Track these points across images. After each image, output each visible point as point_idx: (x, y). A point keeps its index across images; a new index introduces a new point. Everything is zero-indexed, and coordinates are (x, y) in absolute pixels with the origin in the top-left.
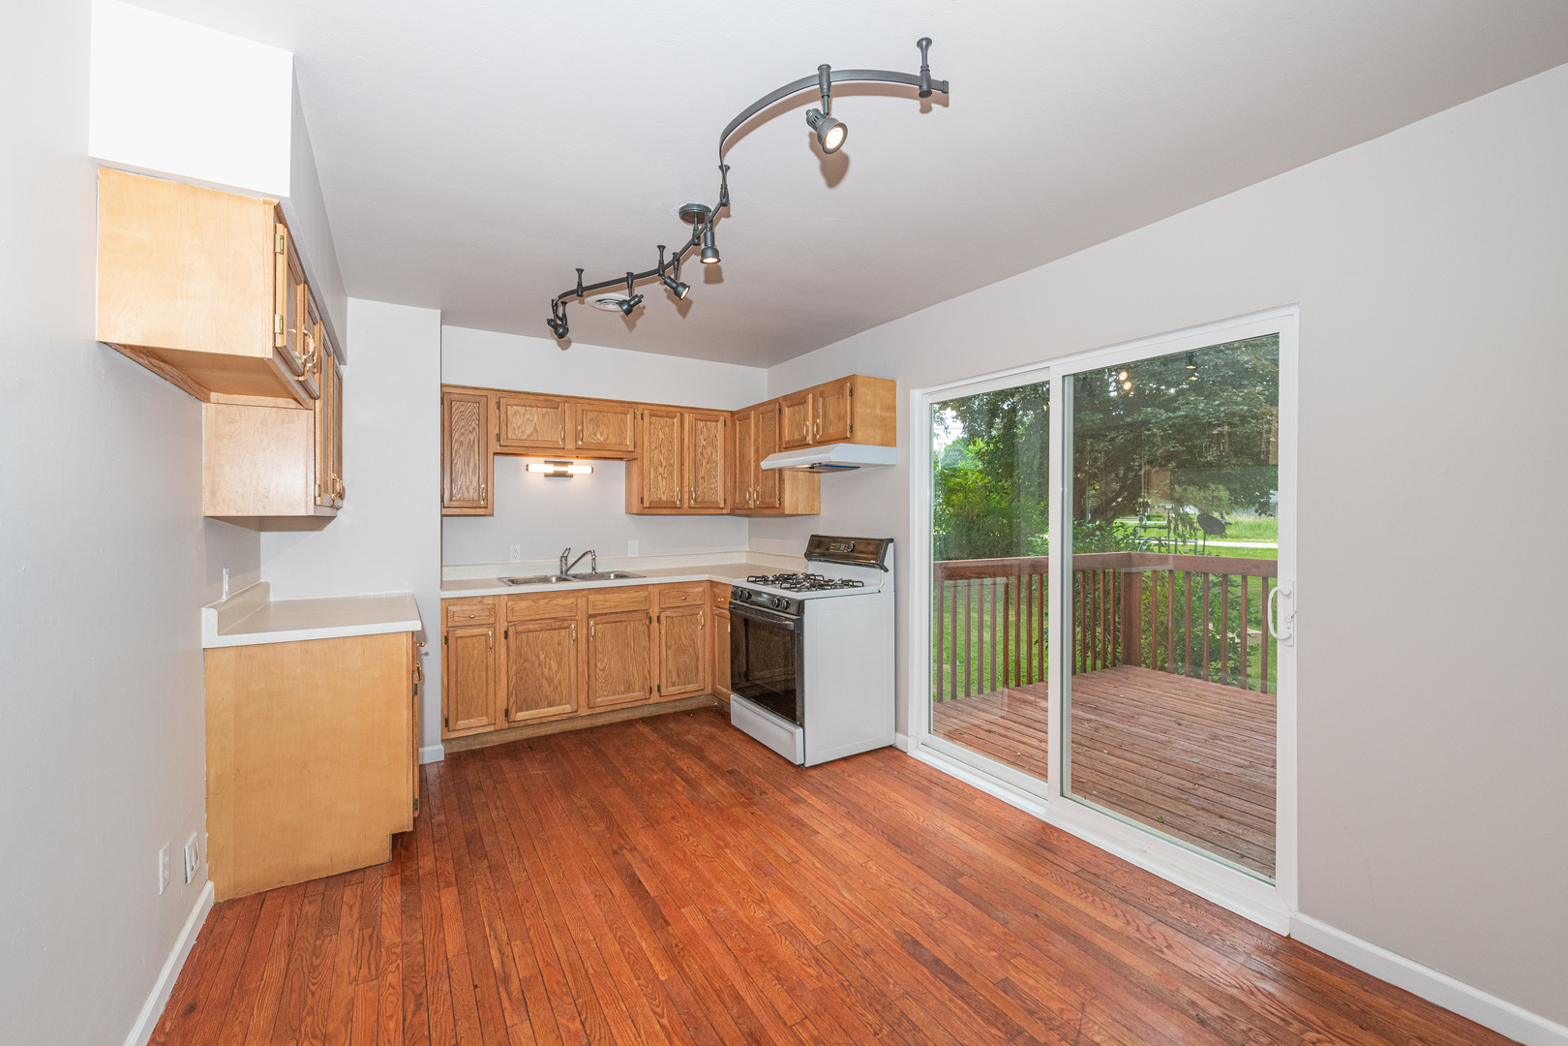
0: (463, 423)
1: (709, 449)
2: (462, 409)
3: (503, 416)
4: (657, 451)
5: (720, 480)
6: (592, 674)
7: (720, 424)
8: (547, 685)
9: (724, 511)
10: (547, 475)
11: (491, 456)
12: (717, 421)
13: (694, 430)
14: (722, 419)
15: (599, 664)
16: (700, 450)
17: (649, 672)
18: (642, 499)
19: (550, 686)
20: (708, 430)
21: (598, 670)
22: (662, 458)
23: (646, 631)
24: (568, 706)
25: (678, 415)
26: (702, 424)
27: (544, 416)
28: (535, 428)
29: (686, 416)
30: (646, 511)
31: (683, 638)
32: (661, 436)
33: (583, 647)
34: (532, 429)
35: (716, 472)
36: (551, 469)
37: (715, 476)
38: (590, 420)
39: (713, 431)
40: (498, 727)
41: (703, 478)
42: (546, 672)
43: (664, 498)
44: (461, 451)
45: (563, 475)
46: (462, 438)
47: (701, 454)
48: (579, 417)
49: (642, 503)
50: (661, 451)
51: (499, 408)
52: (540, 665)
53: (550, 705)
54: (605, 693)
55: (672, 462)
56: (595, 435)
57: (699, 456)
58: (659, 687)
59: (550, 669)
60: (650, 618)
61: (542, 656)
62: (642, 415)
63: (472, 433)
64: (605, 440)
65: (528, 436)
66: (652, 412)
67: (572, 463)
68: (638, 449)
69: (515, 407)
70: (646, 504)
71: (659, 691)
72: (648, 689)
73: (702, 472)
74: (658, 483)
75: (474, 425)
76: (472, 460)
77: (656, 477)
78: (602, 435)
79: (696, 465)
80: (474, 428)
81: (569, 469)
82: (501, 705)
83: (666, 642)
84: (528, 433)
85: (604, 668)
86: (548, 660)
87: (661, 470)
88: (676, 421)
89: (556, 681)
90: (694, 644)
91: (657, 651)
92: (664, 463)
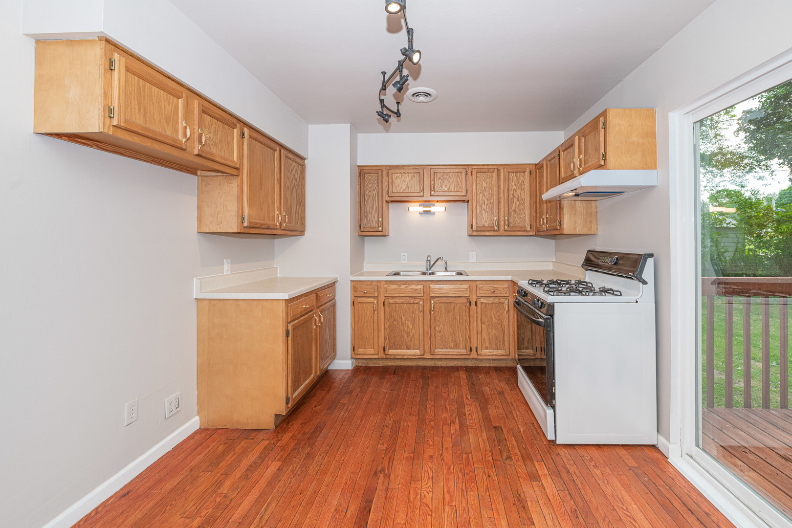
0: (370, 185)
1: (519, 192)
2: (370, 178)
3: (390, 180)
4: (481, 195)
5: (527, 212)
6: (433, 334)
7: (527, 174)
8: (406, 336)
9: (530, 234)
10: (420, 213)
11: (384, 203)
12: (525, 172)
13: (507, 179)
14: (528, 170)
15: (437, 328)
16: (512, 192)
17: (470, 338)
18: (472, 225)
19: (408, 337)
20: (518, 179)
21: (436, 332)
22: (485, 199)
23: (467, 310)
24: (418, 351)
25: (496, 170)
26: (512, 175)
27: (412, 178)
28: (407, 186)
29: (502, 171)
30: (474, 233)
31: (494, 318)
32: (484, 185)
33: (427, 316)
34: (406, 186)
35: (524, 206)
36: (422, 209)
37: (523, 209)
38: (439, 178)
39: (522, 179)
40: (377, 356)
41: (515, 211)
42: (406, 328)
43: (486, 225)
44: (369, 201)
45: (427, 212)
46: (370, 194)
47: (513, 195)
48: (432, 177)
49: (472, 228)
50: (484, 195)
51: (388, 176)
52: (402, 323)
53: (408, 348)
54: (441, 347)
55: (492, 201)
56: (442, 187)
57: (511, 196)
58: (477, 348)
59: (408, 327)
60: (470, 302)
61: (404, 319)
62: (472, 172)
63: (374, 190)
64: (448, 190)
65: (404, 190)
66: (478, 170)
67: (434, 206)
68: (469, 194)
69: (396, 174)
70: (475, 228)
71: (477, 351)
72: (468, 349)
73: (513, 207)
74: (482, 215)
75: (375, 186)
76: (374, 205)
77: (481, 211)
78: (446, 186)
79: (509, 202)
80: (376, 188)
81: (432, 209)
82: (382, 344)
83: (481, 319)
84: (403, 188)
85: (440, 331)
86: (407, 321)
87: (484, 207)
88: (495, 174)
89: (411, 335)
90: (501, 323)
91: (475, 324)
92: (486, 202)
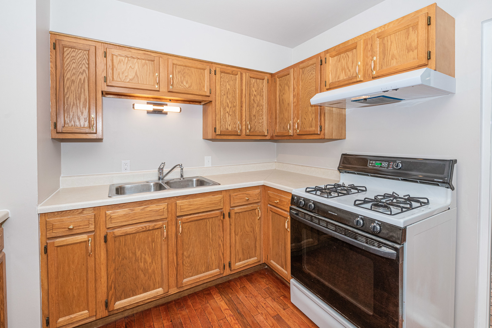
0: (74, 65)
1: (258, 97)
2: (74, 54)
3: (109, 63)
4: (225, 96)
5: (265, 118)
6: (180, 262)
7: (265, 81)
8: (142, 276)
9: (268, 138)
10: (149, 112)
11: (99, 94)
12: (263, 79)
13: (249, 84)
14: (266, 78)
15: (185, 253)
16: (252, 98)
17: (223, 254)
18: (215, 128)
19: (145, 276)
20: (258, 85)
21: (185, 258)
22: (228, 101)
23: (221, 224)
24: (161, 289)
25: (239, 73)
26: (253, 81)
27: (143, 66)
28: (136, 74)
29: (244, 75)
30: (218, 137)
31: (246, 227)
32: (228, 87)
33: (173, 241)
34: (134, 75)
35: (263, 112)
36: (151, 108)
37: (262, 115)
38: (179, 72)
39: (261, 86)
40: (99, 316)
41: (255, 116)
42: (142, 265)
43: (230, 128)
44: (73, 88)
45: (160, 112)
46: (74, 78)
47: (254, 100)
48: (170, 69)
49: (215, 131)
50: (228, 97)
51: (105, 57)
52: (137, 260)
53: (145, 291)
54: (190, 274)
55: (235, 104)
56: (182, 83)
57: (252, 102)
58: (230, 264)
59: (145, 262)
60: (224, 215)
61: (138, 253)
62: (215, 71)
63: (82, 74)
64: (190, 87)
65: (131, 80)
66: (222, 70)
67: (166, 105)
68: (213, 95)
69: (119, 57)
70: (218, 132)
71: (230, 266)
72: (222, 267)
73: (254, 112)
74: (226, 118)
75: (84, 68)
76: (82, 96)
77: (224, 114)
78: (187, 83)
79: (250, 107)
80: (84, 70)
81: (165, 109)
82: (102, 297)
83: (235, 231)
84: (131, 77)
85: (189, 255)
86: (143, 255)
87: (228, 110)
88: (238, 77)
89: (150, 271)
90: (253, 230)
91: (228, 237)
92: (230, 105)
